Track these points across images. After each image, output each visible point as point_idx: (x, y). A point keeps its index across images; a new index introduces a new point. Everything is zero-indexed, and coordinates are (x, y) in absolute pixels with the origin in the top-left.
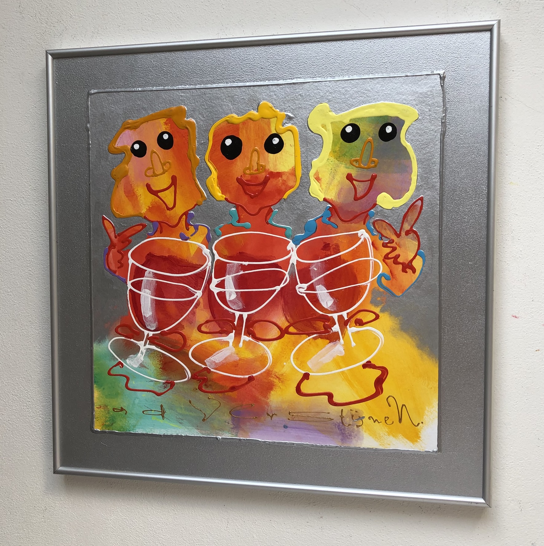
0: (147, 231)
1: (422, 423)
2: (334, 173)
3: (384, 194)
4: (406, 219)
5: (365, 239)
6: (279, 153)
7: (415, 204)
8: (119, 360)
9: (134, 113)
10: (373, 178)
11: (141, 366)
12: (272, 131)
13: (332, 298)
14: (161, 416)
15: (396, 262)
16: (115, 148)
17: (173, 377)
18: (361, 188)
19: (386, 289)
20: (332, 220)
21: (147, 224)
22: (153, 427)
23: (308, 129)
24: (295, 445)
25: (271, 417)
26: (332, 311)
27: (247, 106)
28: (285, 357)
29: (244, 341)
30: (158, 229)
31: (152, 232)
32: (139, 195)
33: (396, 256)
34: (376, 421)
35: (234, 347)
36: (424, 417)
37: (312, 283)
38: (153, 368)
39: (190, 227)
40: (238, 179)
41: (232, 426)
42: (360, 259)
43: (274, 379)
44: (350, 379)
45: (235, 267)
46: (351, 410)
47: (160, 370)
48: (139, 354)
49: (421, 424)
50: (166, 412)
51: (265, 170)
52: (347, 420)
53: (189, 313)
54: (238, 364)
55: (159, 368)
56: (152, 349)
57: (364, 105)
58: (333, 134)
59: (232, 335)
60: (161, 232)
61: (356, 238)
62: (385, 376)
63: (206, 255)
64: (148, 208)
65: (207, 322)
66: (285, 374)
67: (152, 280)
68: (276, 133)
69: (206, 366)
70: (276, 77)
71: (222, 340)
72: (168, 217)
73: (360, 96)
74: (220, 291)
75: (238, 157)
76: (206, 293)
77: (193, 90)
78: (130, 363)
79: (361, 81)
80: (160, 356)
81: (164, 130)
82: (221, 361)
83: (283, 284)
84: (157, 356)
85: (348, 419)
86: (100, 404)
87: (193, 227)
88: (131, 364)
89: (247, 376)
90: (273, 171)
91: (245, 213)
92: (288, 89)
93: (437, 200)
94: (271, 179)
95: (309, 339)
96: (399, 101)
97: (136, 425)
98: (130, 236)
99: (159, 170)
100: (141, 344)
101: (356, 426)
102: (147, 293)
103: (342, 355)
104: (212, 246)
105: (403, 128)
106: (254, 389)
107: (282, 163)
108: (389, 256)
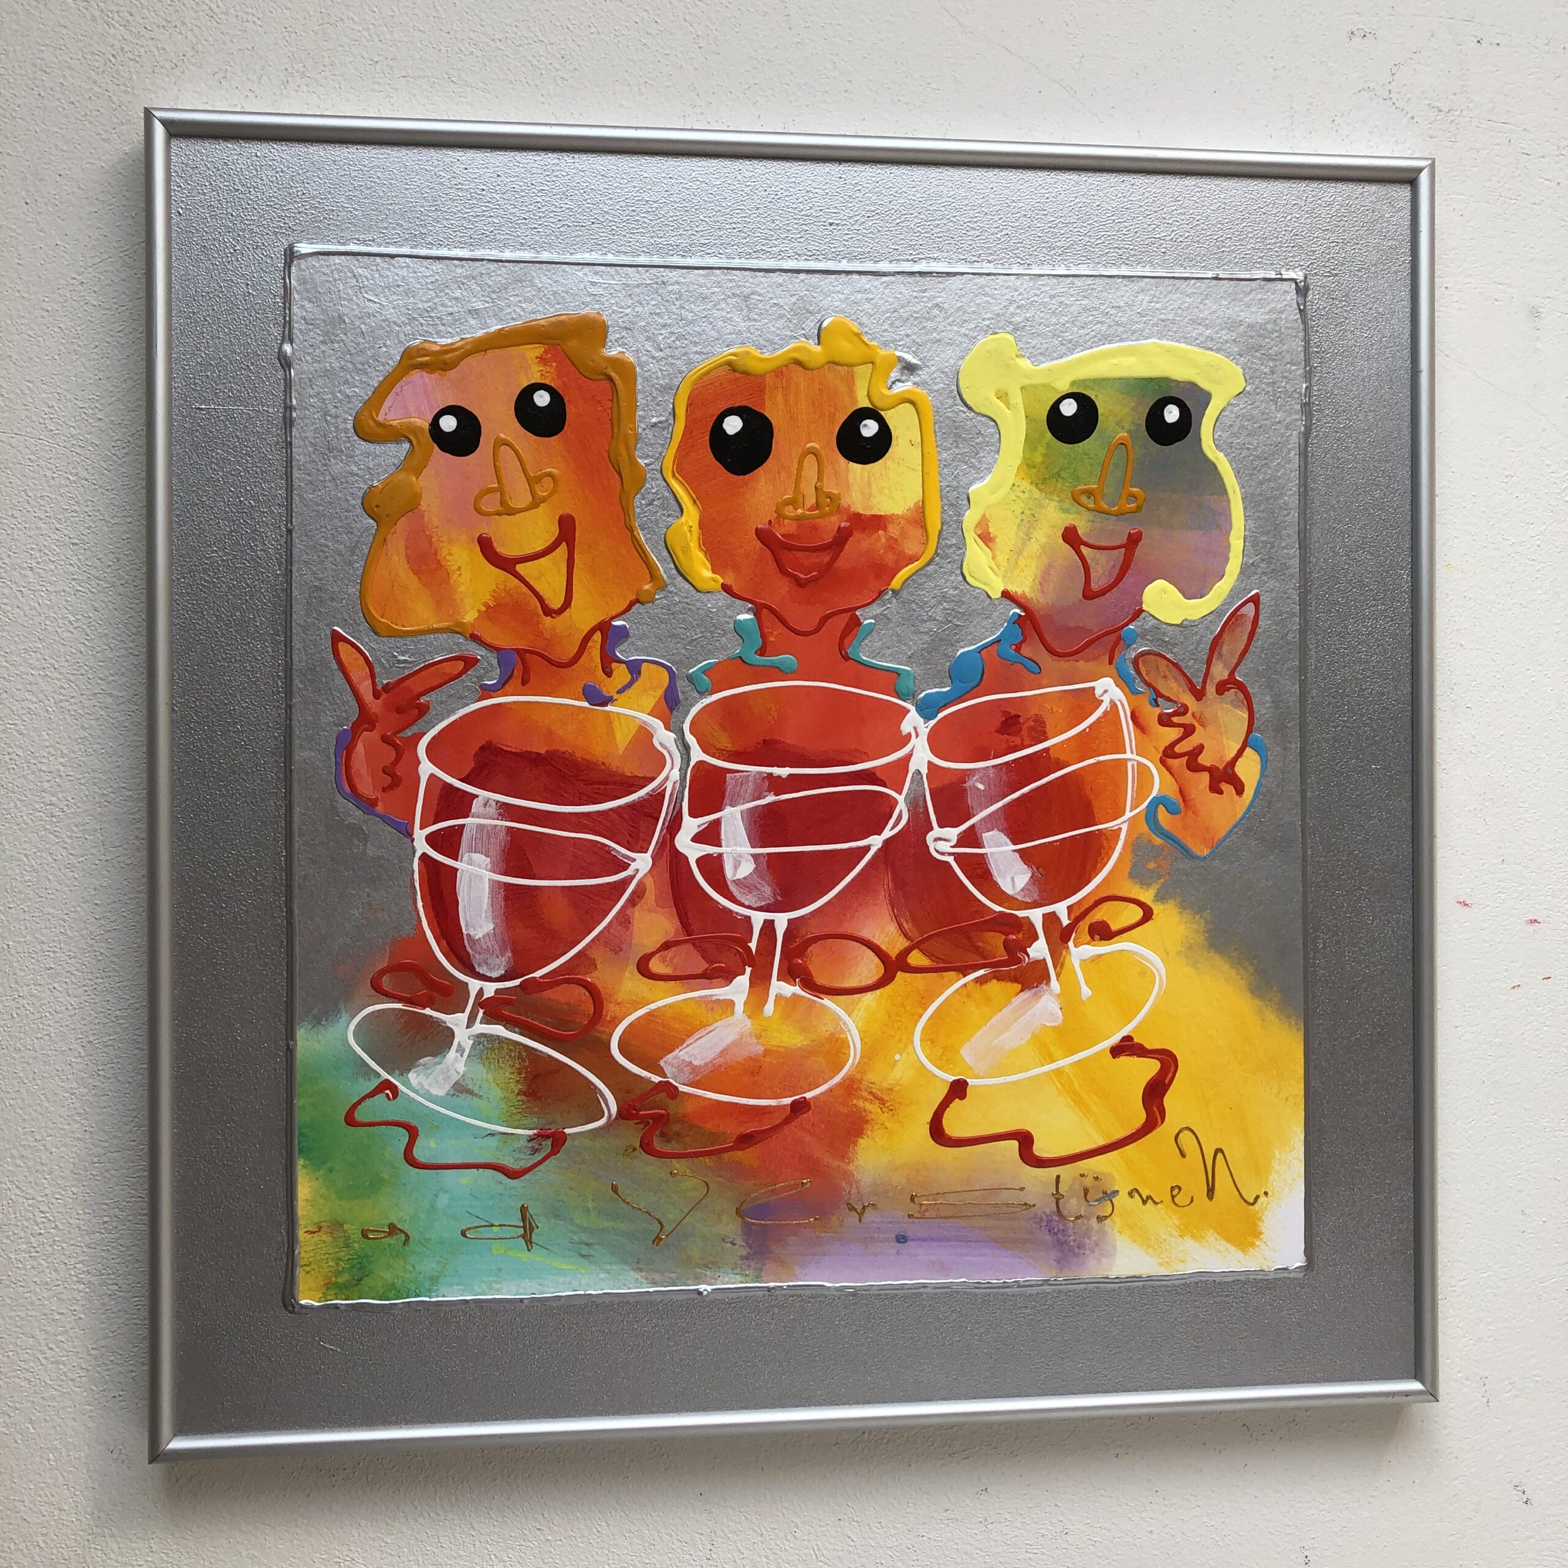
0: (480, 678)
1: (1266, 1193)
2: (1029, 522)
3: (1160, 584)
4: (1216, 653)
5: (1113, 704)
6: (880, 461)
7: (1239, 613)
8: (385, 1075)
9: (444, 325)
10: (1134, 540)
11: (458, 1091)
12: (859, 399)
13: (1026, 867)
14: (522, 1241)
15: (1194, 766)
16: (379, 424)
17: (562, 1116)
18: (1102, 566)
19: (1168, 837)
20: (1026, 650)
21: (481, 656)
22: (496, 1276)
23: (958, 401)
24: (928, 1290)
25: (861, 1215)
26: (1027, 903)
27: (789, 327)
28: (897, 1038)
29: (779, 997)
30: (515, 673)
31: (495, 681)
32: (455, 568)
33: (1195, 749)
34: (1150, 1201)
35: (749, 1017)
36: (1271, 1178)
37: (973, 826)
38: (497, 1093)
39: (614, 665)
40: (759, 533)
41: (744, 1252)
42: (1102, 758)
43: (867, 1104)
44: (1078, 1089)
45: (750, 784)
46: (1082, 1176)
47: (519, 1098)
48: (452, 1054)
49: (1262, 1199)
50: (538, 1227)
51: (839, 510)
52: (1073, 1205)
53: (611, 922)
54: (761, 1067)
55: (516, 1091)
56: (493, 1036)
57: (1107, 347)
58: (1027, 417)
59: (743, 981)
60: (524, 682)
61: (1088, 701)
62: (1170, 1075)
63: (666, 748)
64: (484, 609)
65: (666, 946)
66: (896, 1089)
67: (496, 826)
68: (870, 406)
69: (664, 1075)
70: (869, 252)
71: (714, 998)
72: (548, 636)
73: (1098, 322)
74: (704, 853)
75: (760, 469)
76: (664, 862)
77: (629, 269)
78: (420, 1083)
79: (1098, 280)
80: (520, 1057)
81: (536, 379)
82: (708, 1060)
83: (891, 830)
84: (510, 1056)
85: (1074, 1201)
86: (316, 1219)
87: (624, 666)
88: (422, 1087)
89: (788, 1101)
90: (861, 512)
91: (780, 629)
92: (903, 289)
93: (1295, 603)
94: (857, 536)
95: (965, 985)
96: (1198, 342)
97: (438, 1277)
98: (424, 693)
99: (521, 496)
100: (456, 1021)
101: (1095, 1220)
102: (479, 866)
103: (1056, 1024)
104: (683, 723)
105: (1207, 412)
106: (807, 1138)
107: (886, 492)
108: (1177, 749)
